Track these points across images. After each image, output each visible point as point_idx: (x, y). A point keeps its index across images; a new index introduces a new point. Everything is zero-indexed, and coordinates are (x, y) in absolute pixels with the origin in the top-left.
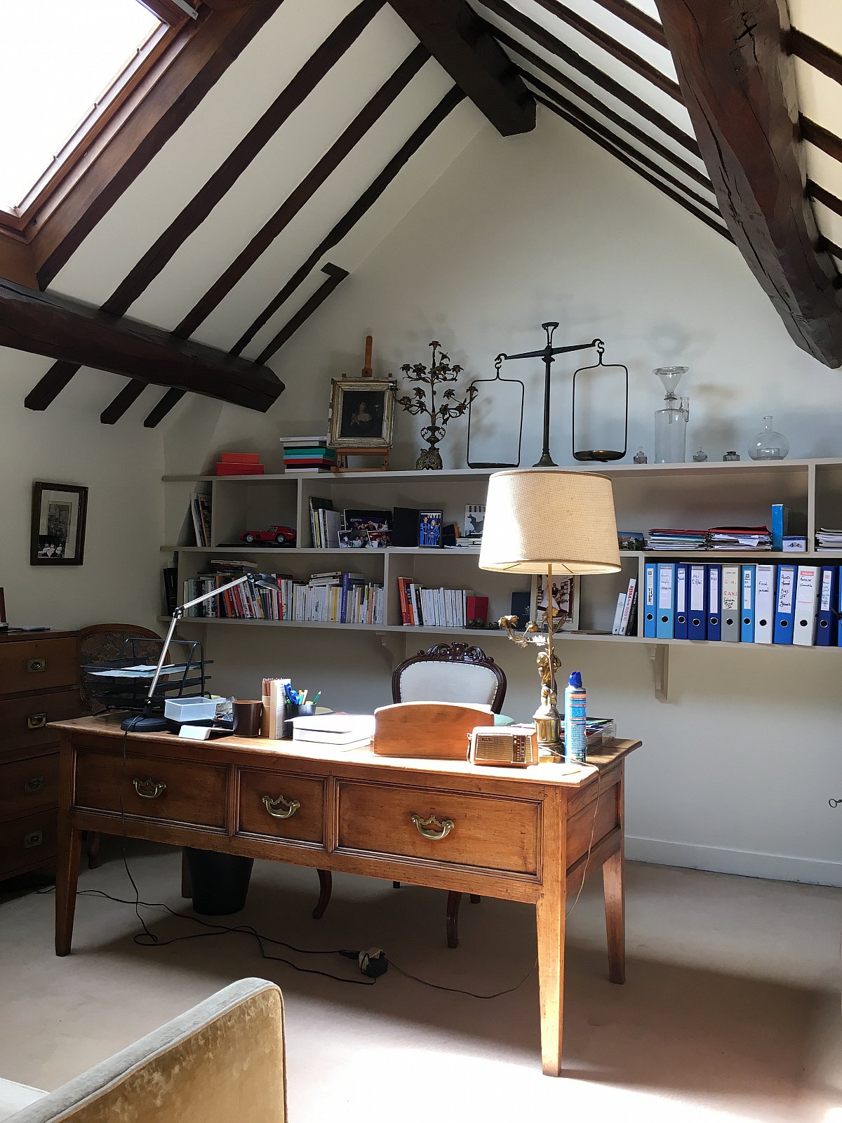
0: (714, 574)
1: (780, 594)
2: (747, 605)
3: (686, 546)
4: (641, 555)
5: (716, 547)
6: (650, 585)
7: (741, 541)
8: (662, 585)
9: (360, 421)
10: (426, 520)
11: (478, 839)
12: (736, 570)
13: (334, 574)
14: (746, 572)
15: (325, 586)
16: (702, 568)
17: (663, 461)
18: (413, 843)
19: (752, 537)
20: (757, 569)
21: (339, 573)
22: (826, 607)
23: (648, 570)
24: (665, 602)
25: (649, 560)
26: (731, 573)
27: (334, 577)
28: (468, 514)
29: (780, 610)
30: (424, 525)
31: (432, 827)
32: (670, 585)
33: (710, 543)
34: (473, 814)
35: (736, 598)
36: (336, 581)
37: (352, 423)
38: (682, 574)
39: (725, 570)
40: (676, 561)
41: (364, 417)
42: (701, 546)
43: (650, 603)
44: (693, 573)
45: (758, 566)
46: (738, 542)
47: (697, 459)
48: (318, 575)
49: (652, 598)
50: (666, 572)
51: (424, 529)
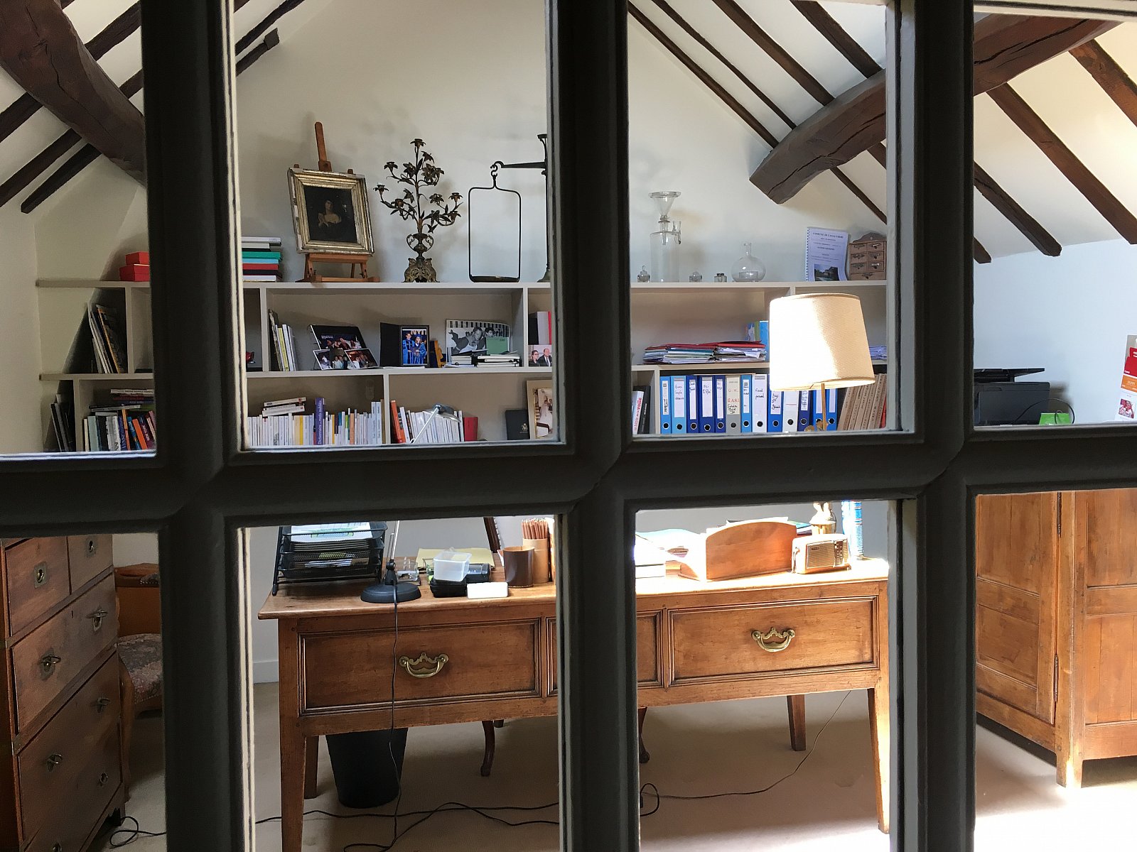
0: (720, 383)
1: (772, 399)
2: (746, 410)
3: (699, 360)
4: (656, 369)
5: (724, 360)
6: (666, 396)
7: (747, 354)
8: (676, 396)
9: (328, 223)
10: (409, 337)
11: (818, 642)
12: (738, 379)
13: (297, 400)
14: (744, 381)
15: (287, 415)
16: (711, 378)
17: (662, 280)
18: (754, 659)
19: (753, 350)
20: (753, 378)
21: (304, 399)
22: (805, 408)
23: (663, 382)
24: (679, 412)
25: (663, 373)
26: (733, 382)
27: (297, 404)
28: (449, 330)
29: (773, 412)
30: (407, 342)
31: (773, 640)
32: (683, 395)
33: (717, 356)
34: (812, 619)
35: (738, 404)
36: (301, 409)
37: (320, 225)
38: (693, 384)
39: (729, 380)
40: (688, 374)
41: (333, 218)
42: (711, 359)
43: (666, 413)
44: (704, 383)
45: (754, 375)
46: (745, 355)
47: (693, 279)
48: (274, 403)
49: (668, 408)
50: (679, 383)
51: (408, 346)
